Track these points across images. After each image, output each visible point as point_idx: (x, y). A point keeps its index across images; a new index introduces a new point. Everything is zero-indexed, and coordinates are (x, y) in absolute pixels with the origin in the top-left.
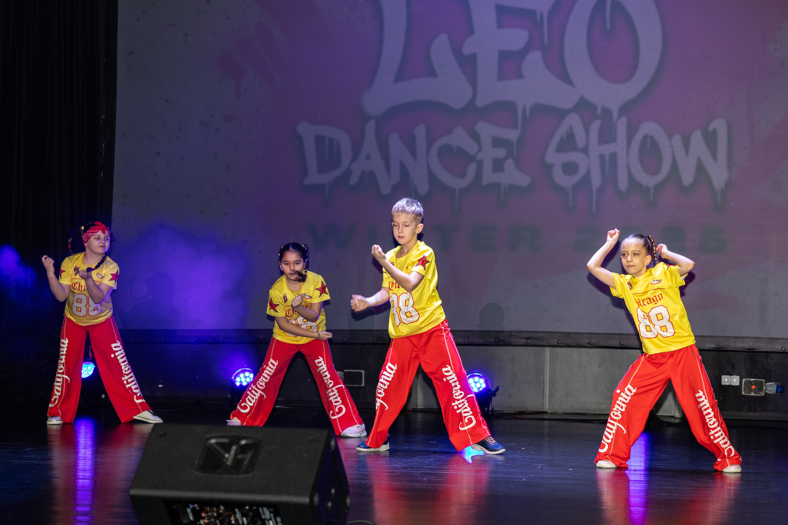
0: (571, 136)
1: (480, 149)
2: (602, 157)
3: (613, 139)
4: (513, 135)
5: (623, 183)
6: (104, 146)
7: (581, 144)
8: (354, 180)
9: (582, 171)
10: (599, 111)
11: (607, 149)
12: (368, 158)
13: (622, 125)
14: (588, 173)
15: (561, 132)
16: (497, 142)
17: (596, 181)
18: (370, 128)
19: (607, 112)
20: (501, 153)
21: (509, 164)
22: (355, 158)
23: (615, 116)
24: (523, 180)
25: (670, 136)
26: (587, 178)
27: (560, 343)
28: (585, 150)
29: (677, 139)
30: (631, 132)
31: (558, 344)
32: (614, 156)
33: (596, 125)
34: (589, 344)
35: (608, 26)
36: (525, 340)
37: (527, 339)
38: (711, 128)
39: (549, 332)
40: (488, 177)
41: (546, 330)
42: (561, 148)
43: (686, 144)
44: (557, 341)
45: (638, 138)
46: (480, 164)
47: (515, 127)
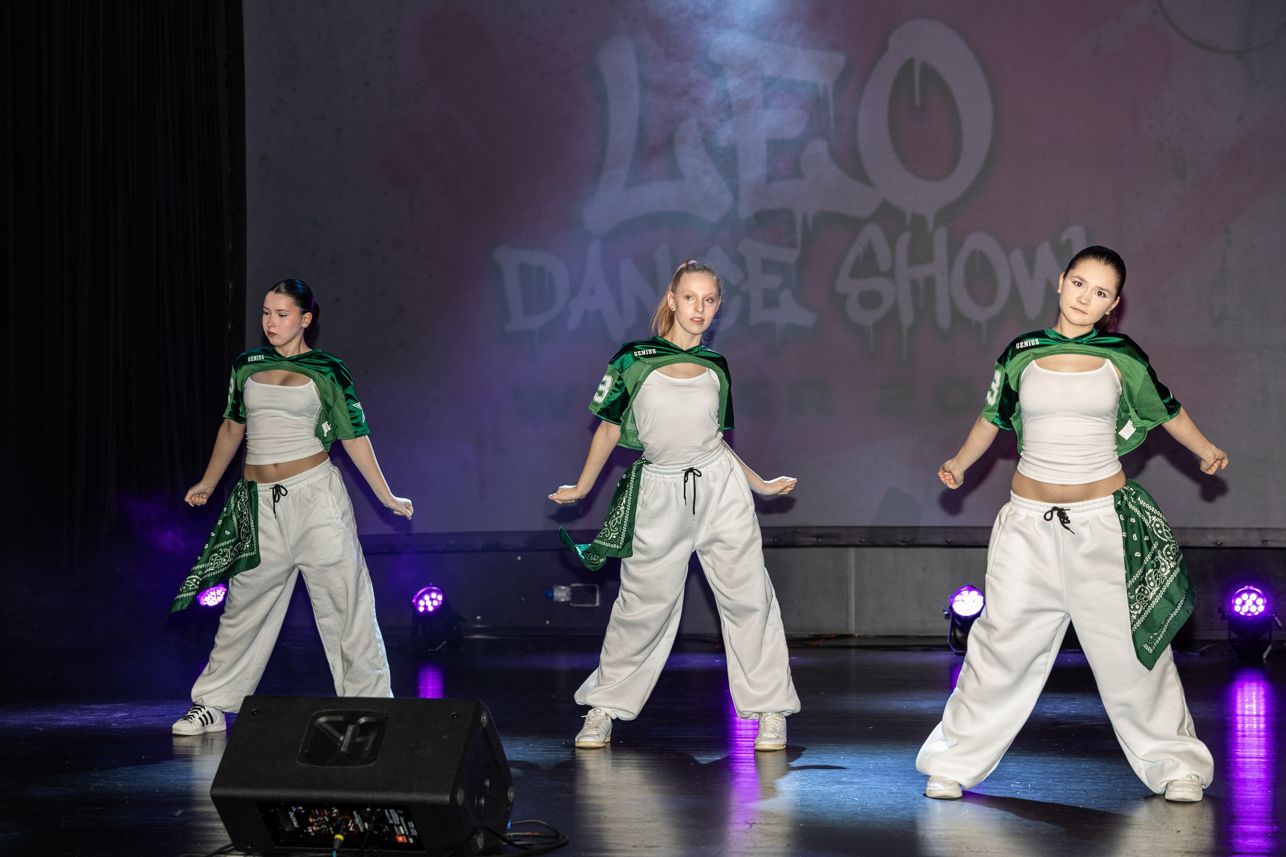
0: (870, 254)
1: (746, 277)
2: (914, 283)
3: (930, 259)
4: (790, 256)
5: (944, 319)
6: (232, 287)
7: (884, 265)
8: (573, 323)
9: (887, 304)
10: (908, 219)
11: (921, 272)
12: (592, 292)
13: (940, 238)
14: (895, 305)
15: (857, 250)
16: (768, 266)
17: (907, 317)
18: (594, 250)
19: (919, 221)
20: (774, 281)
21: (786, 296)
22: (574, 292)
23: (930, 224)
24: (805, 318)
25: (1007, 252)
26: (894, 313)
27: (863, 542)
28: (891, 274)
29: (1017, 255)
30: (954, 246)
31: (860, 543)
32: (930, 282)
33: (905, 238)
34: (903, 542)
35: (918, 102)
36: (815, 539)
37: (818, 536)
38: (1064, 238)
39: (848, 527)
40: (758, 315)
41: (844, 524)
42: (857, 273)
43: (1030, 262)
44: (859, 539)
45: (963, 255)
46: (746, 297)
47: (792, 245)
